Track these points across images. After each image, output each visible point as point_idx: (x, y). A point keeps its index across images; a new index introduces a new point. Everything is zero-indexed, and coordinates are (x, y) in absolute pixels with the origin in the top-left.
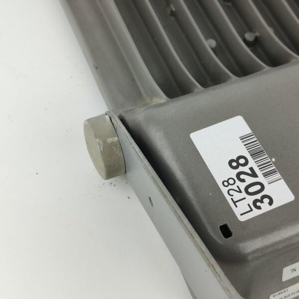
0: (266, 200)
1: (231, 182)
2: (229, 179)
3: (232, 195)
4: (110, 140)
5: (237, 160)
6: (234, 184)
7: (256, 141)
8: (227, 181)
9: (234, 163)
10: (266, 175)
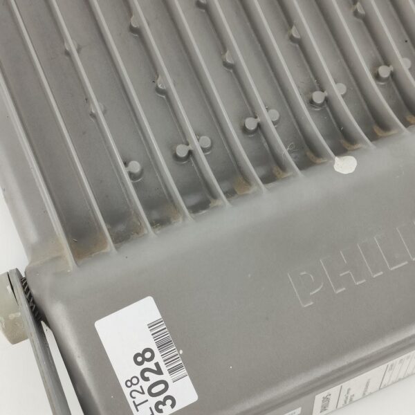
0: (169, 402)
1: (135, 381)
2: (132, 379)
3: (134, 398)
4: (12, 316)
5: (142, 355)
6: (138, 383)
7: (165, 329)
8: (131, 381)
9: (139, 358)
10: (171, 371)
